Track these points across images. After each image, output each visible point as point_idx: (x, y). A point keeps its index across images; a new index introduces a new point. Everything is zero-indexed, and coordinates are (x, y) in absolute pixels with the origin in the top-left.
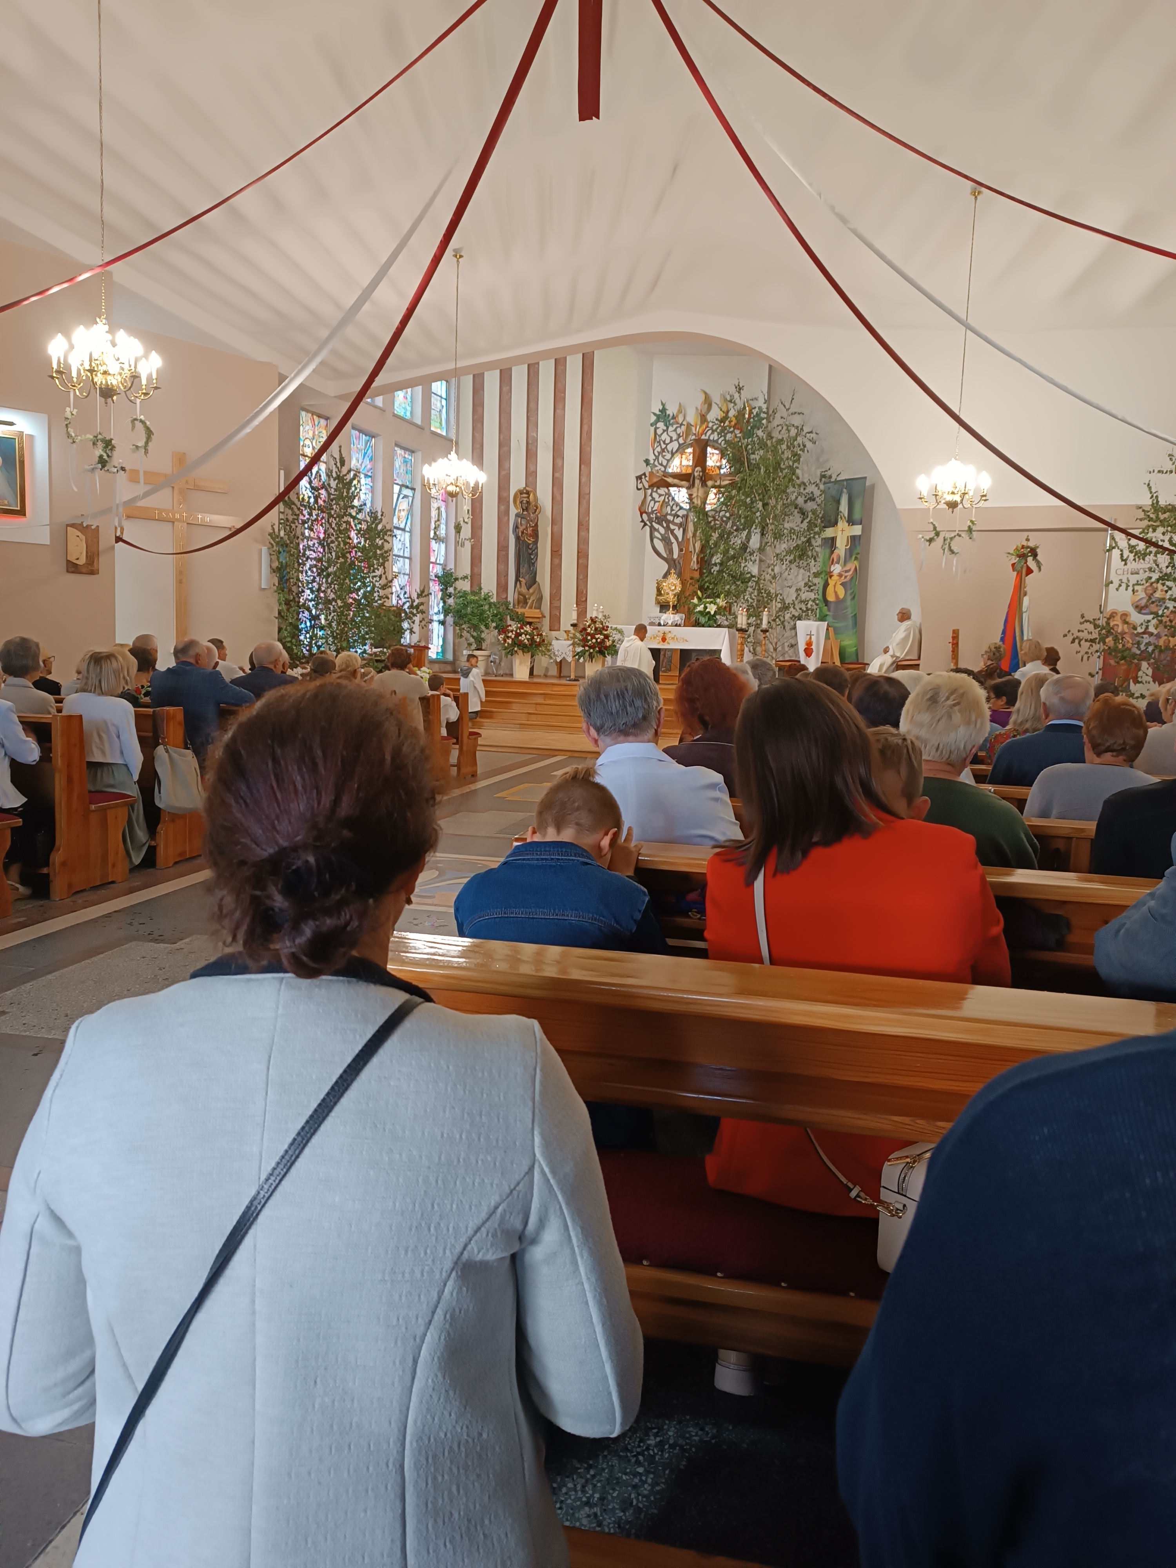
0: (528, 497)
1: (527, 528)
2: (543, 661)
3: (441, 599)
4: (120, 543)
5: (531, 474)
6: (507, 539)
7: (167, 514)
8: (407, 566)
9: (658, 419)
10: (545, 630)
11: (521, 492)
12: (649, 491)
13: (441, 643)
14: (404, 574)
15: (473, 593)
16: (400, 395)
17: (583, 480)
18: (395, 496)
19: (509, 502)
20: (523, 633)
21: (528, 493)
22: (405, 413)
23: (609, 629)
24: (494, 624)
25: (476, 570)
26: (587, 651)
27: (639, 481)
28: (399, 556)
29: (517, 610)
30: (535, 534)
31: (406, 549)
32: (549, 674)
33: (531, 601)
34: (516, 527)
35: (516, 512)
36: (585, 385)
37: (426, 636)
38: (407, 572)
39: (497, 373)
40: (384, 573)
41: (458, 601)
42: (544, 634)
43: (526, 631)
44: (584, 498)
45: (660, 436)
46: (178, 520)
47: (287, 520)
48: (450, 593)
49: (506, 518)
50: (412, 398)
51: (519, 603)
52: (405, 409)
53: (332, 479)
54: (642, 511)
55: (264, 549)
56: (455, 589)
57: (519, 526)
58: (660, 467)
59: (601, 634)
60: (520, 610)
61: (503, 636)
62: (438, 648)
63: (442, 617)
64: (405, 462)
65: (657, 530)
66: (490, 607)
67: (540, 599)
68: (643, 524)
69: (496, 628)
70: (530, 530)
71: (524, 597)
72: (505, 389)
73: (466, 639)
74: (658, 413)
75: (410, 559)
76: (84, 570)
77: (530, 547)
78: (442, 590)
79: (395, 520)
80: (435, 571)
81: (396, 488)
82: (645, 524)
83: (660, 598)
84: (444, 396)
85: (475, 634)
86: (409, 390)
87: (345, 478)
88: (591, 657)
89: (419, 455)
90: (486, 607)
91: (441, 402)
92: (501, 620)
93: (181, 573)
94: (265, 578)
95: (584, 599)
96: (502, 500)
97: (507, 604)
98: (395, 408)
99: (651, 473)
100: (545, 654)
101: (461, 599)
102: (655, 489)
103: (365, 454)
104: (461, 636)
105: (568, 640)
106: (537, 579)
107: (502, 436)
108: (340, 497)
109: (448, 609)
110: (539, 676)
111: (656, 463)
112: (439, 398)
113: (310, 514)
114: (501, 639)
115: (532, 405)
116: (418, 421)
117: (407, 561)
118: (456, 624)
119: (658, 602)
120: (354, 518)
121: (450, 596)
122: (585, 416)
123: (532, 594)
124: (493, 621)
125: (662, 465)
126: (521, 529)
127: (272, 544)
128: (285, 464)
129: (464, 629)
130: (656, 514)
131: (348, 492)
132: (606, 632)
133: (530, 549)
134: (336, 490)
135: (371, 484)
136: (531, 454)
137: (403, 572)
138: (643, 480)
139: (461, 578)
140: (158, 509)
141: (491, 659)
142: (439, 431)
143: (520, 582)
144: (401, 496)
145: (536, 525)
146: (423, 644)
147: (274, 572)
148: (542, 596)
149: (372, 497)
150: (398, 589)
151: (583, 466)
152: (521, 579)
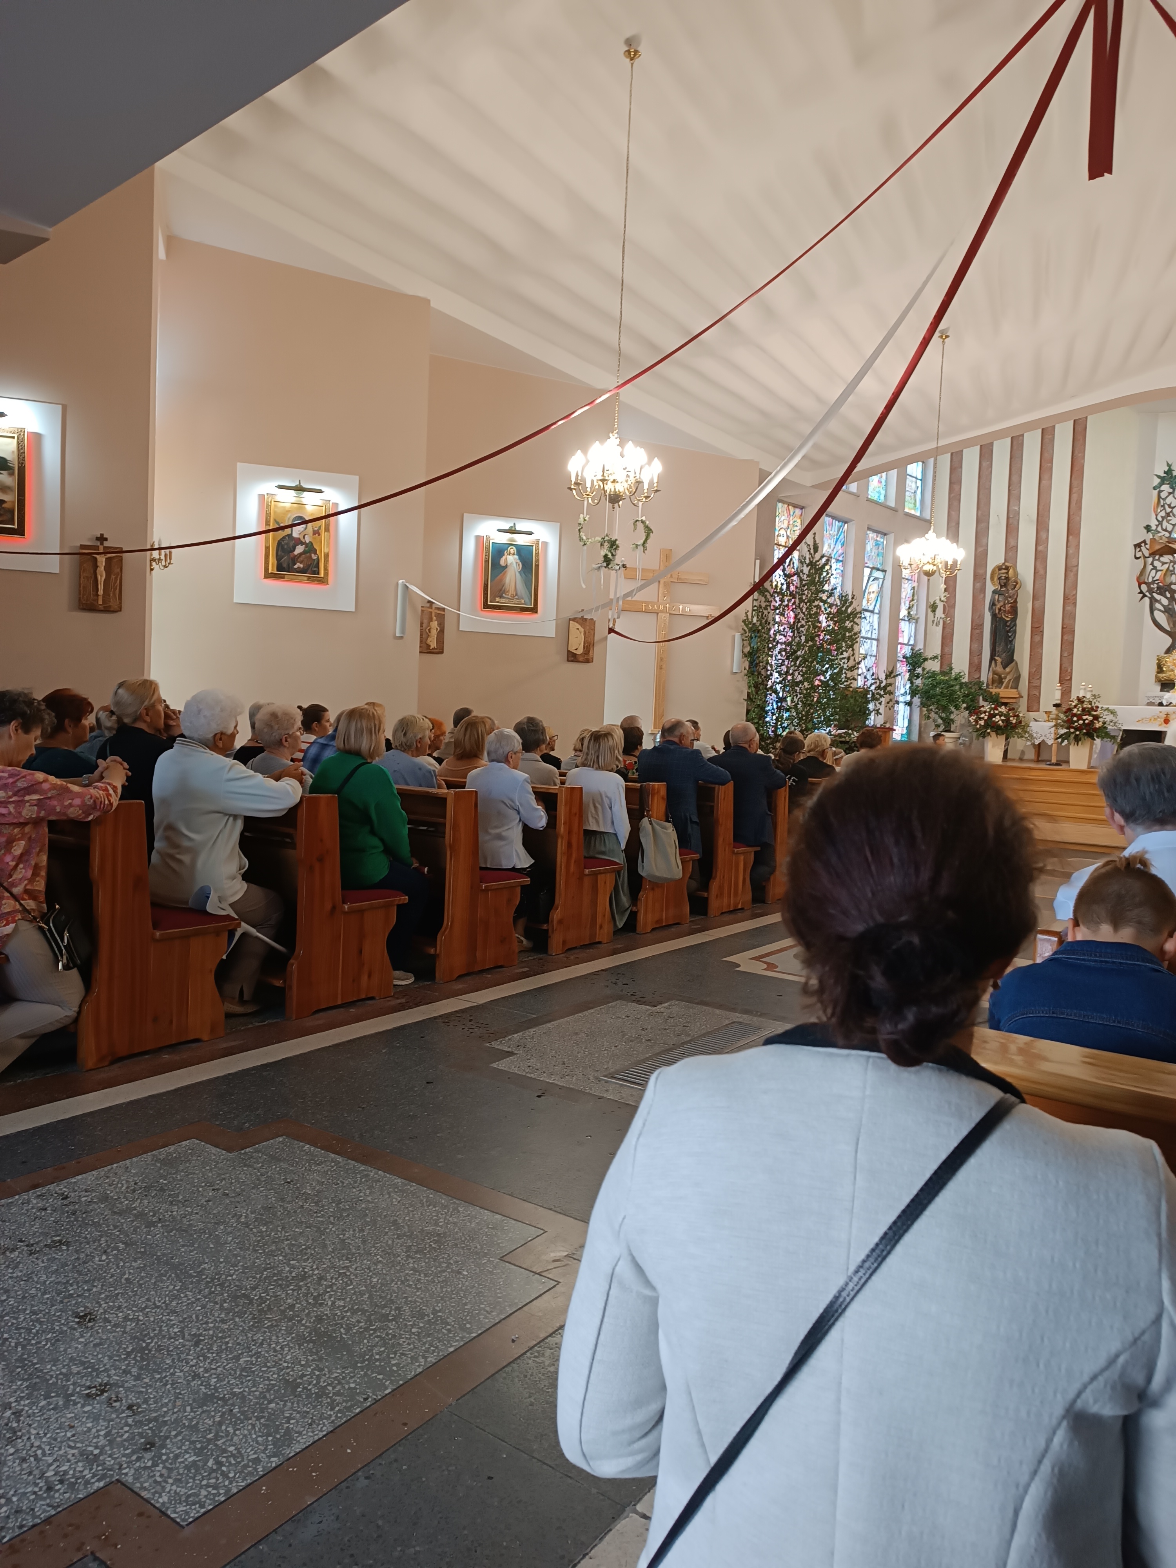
0: (1007, 573)
1: (1005, 604)
2: (1019, 744)
3: (909, 680)
4: (612, 634)
5: (1011, 549)
6: (982, 617)
7: (653, 606)
8: (874, 648)
9: (1163, 481)
10: (1022, 711)
11: (1000, 568)
12: (1150, 559)
13: (906, 724)
14: (871, 656)
15: (943, 673)
16: (874, 481)
17: (1071, 552)
18: (866, 579)
19: (985, 579)
20: (997, 714)
21: (1007, 568)
22: (879, 497)
23: (1099, 709)
24: (965, 705)
25: (947, 650)
26: (1073, 733)
27: (1138, 550)
28: (867, 638)
29: (991, 690)
30: (1014, 611)
31: (874, 631)
32: (1026, 757)
33: (1007, 680)
34: (993, 604)
35: (993, 588)
36: (1076, 452)
37: (891, 718)
38: (874, 653)
39: (977, 448)
40: (853, 655)
41: (927, 681)
42: (1021, 715)
43: (1000, 712)
44: (1071, 571)
45: (1164, 499)
46: (662, 611)
47: (761, 607)
48: (918, 674)
49: (982, 595)
50: (886, 481)
51: (993, 681)
52: (879, 492)
53: (805, 566)
54: (1141, 581)
55: (738, 636)
56: (924, 669)
57: (996, 603)
58: (1164, 533)
59: (1090, 715)
60: (994, 690)
61: (974, 718)
62: (902, 730)
63: (908, 698)
64: (877, 545)
65: (1159, 602)
66: (961, 688)
67: (1017, 679)
68: (1141, 595)
69: (966, 709)
70: (1008, 607)
71: (1000, 676)
72: (985, 464)
73: (934, 721)
74: (1162, 475)
75: (877, 640)
76: (581, 659)
77: (1008, 624)
78: (909, 671)
79: (864, 602)
80: (903, 652)
81: (867, 571)
82: (1145, 596)
83: (1161, 675)
84: (920, 477)
85: (943, 715)
86: (884, 474)
87: (818, 563)
88: (1077, 739)
89: (891, 537)
90: (957, 687)
91: (916, 483)
92: (972, 700)
93: (662, 659)
94: (737, 662)
95: (1069, 678)
96: (979, 577)
97: (979, 683)
98: (869, 492)
99: (1153, 540)
100: (1022, 737)
101: (930, 680)
102: (1157, 557)
103: (837, 539)
104: (929, 718)
105: (1048, 721)
106: (1015, 658)
107: (980, 512)
108: (812, 582)
109: (916, 690)
110: (1013, 760)
111: (1159, 529)
112: (914, 479)
113: (782, 600)
114: (972, 721)
115: (1014, 478)
116: (892, 504)
117: (875, 643)
118: (923, 705)
119: (1158, 680)
120: (825, 602)
121: (918, 677)
122: (1075, 483)
123: (1009, 673)
124: (963, 702)
125: (1166, 530)
126: (998, 606)
127: (745, 630)
128: (762, 555)
129: (931, 710)
130: (1157, 584)
131: (820, 578)
132: (1095, 713)
133: (1008, 626)
134: (808, 576)
135: (842, 569)
136: (1012, 529)
137: (869, 654)
138: (1143, 548)
139: (931, 659)
140: (646, 602)
141: (961, 741)
142: (913, 512)
143: (996, 661)
144: (872, 579)
145: (1016, 602)
146: (888, 726)
147: (745, 656)
148: (1020, 676)
149: (842, 581)
150: (865, 670)
151: (1071, 537)
152: (996, 658)
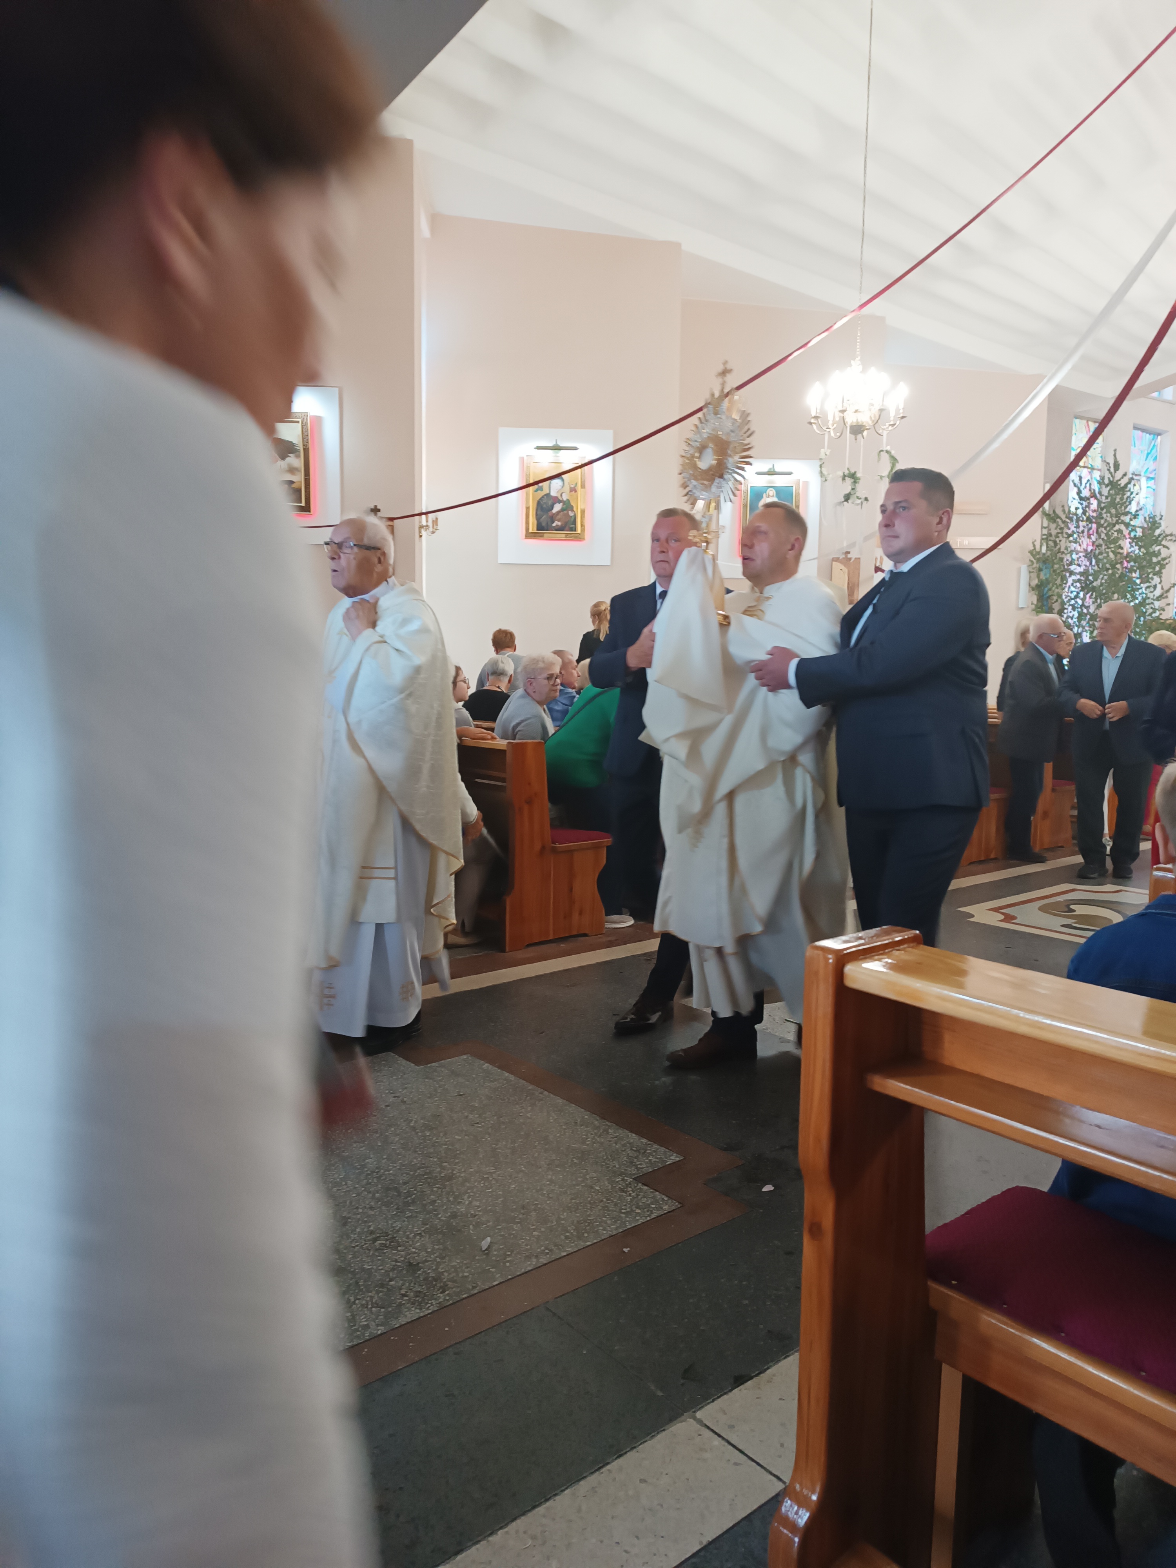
40: (1160, 583)
47: (1050, 535)
53: (1104, 486)
87: (1119, 483)
94: (1023, 597)
103: (1148, 454)
108: (1113, 504)
113: (1078, 527)
120: (1127, 525)
127: (1032, 561)
131: (1121, 499)
134: (1107, 498)
135: (1152, 486)
147: (1033, 589)
149: (1152, 501)
